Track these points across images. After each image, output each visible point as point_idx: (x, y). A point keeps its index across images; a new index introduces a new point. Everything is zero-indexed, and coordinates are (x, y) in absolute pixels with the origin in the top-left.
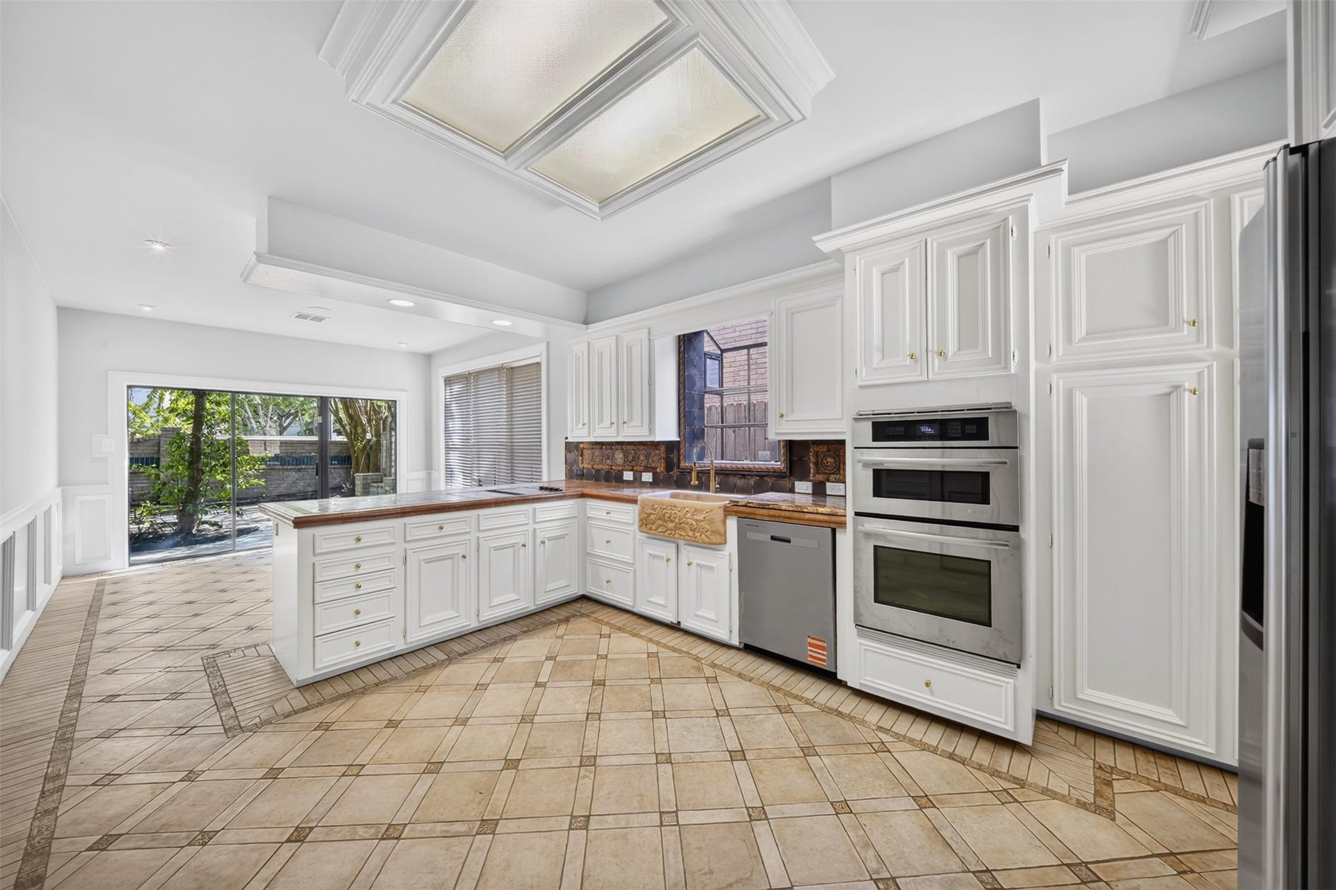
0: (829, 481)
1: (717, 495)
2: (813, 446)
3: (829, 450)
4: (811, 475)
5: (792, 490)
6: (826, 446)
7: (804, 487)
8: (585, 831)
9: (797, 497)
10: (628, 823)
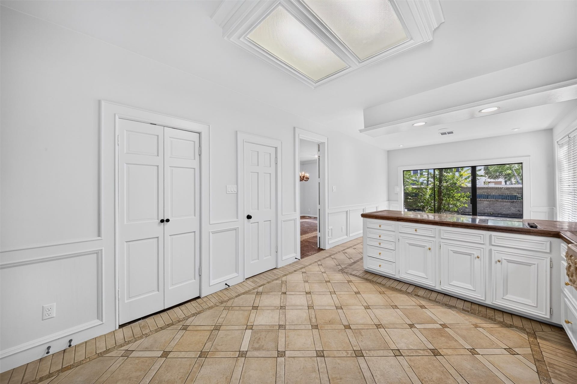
8: (316, 356)
10: (322, 372)
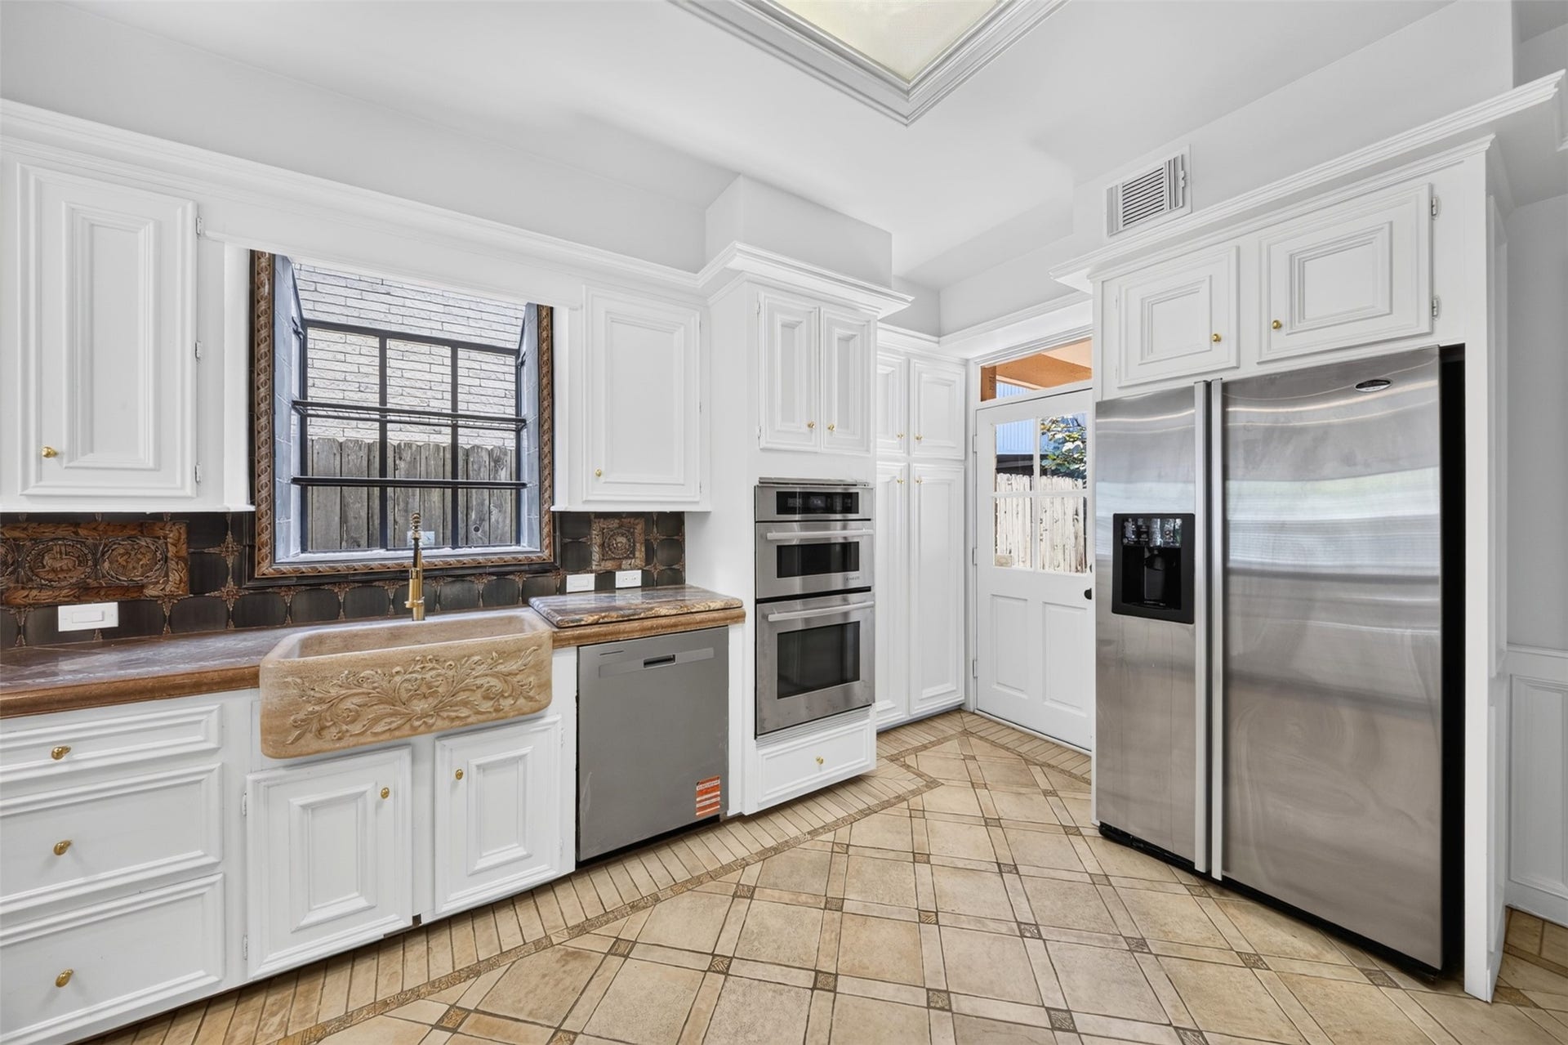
0: (620, 568)
1: (430, 620)
2: (597, 521)
3: (621, 526)
4: (594, 563)
5: (561, 590)
6: (617, 521)
7: (581, 582)
9: (568, 598)
